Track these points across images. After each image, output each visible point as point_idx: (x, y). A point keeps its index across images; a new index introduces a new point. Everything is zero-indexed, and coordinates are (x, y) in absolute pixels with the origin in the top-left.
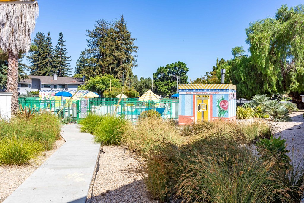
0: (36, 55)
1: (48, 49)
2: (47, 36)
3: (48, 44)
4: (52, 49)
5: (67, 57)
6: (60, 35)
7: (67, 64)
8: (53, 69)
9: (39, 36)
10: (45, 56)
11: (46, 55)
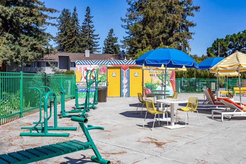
0: (62, 34)
1: (74, 26)
2: (74, 12)
3: (75, 21)
4: (78, 26)
5: (95, 35)
6: (87, 10)
7: (95, 43)
8: (80, 49)
9: (65, 13)
10: (71, 35)
11: (73, 33)
